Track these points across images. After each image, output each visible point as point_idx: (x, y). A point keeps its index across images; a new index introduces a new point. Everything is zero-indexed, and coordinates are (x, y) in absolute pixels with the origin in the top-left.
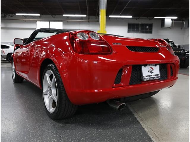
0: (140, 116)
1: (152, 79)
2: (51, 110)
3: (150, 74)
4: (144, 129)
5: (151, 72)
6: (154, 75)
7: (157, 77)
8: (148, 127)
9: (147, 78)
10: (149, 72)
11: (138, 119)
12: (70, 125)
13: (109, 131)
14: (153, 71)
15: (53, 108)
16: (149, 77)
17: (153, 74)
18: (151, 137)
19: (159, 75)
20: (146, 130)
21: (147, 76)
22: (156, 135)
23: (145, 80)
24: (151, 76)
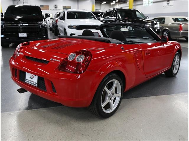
1: (30, 83)
6: (33, 82)
7: (34, 84)
10: (30, 78)
14: (33, 78)
16: (30, 81)
17: (32, 80)
21: (28, 80)
24: (31, 81)
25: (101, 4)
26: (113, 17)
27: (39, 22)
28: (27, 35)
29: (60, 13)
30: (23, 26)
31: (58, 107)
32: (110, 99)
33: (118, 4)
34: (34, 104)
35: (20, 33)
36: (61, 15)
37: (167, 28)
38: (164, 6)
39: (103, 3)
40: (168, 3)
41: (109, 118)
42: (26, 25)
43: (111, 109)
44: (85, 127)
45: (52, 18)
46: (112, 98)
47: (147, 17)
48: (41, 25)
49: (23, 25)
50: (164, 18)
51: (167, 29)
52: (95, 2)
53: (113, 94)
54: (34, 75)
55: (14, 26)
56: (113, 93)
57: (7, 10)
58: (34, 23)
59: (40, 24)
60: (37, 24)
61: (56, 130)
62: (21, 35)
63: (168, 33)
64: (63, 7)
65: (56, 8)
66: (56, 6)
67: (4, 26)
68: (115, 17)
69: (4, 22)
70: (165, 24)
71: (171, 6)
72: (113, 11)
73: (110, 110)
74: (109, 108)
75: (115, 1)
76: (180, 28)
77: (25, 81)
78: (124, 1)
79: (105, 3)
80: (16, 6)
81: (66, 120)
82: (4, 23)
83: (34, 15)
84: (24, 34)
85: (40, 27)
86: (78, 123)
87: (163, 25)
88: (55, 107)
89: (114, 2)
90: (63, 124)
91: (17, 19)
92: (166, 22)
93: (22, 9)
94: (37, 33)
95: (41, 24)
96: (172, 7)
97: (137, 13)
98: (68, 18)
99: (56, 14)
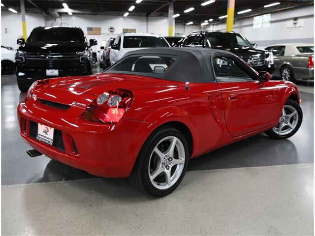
1: (43, 141)
3: (44, 134)
5: (46, 133)
6: (48, 138)
7: (49, 142)
10: (44, 132)
14: (48, 133)
16: (43, 138)
17: (47, 136)
19: (52, 140)
21: (42, 136)
24: (45, 137)
25: (185, 25)
26: (198, 44)
27: (79, 53)
28: (59, 72)
29: (114, 39)
30: (54, 59)
31: (88, 180)
32: (166, 167)
33: (213, 25)
34: (52, 174)
35: (49, 69)
36: (116, 42)
37: (288, 63)
38: (288, 28)
39: (187, 24)
40: (295, 23)
41: (165, 197)
42: (57, 58)
43: (167, 183)
44: (124, 210)
45: (102, 48)
46: (169, 165)
47: (254, 45)
48: (81, 57)
49: (54, 56)
50: (284, 47)
51: (288, 65)
52: (176, 22)
53: (170, 159)
54: (49, 128)
55: (40, 59)
56: (172, 158)
57: (31, 33)
58: (70, 53)
59: (80, 55)
60: (76, 56)
61: (79, 212)
62: (49, 72)
63: (289, 70)
64: (123, 30)
65: (111, 31)
66: (111, 28)
67: (25, 59)
68: (200, 44)
69: (25, 52)
70: (286, 56)
71: (300, 27)
72: (198, 35)
73: (166, 185)
74: (165, 182)
75: (208, 20)
76: (309, 63)
77: (37, 138)
78: (223, 21)
79: (191, 23)
80: (46, 28)
81: (96, 199)
82: (25, 54)
83: (72, 41)
84: (54, 70)
85: (79, 60)
86: (114, 204)
87: (282, 58)
88: (83, 180)
89: (206, 21)
90: (91, 204)
91: (46, 48)
92: (287, 53)
93: (55, 33)
94: (76, 69)
95: (82, 55)
96: (301, 29)
97: (238, 38)
98: (124, 47)
99: (109, 41)
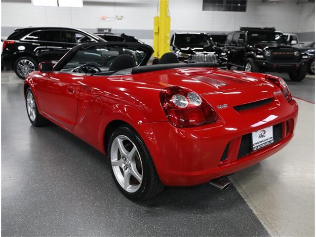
0: (243, 191)
1: (263, 145)
2: (128, 188)
4: (252, 211)
5: (263, 136)
6: (266, 140)
8: (256, 208)
9: (258, 146)
10: (260, 137)
11: (241, 195)
12: (158, 208)
13: (210, 216)
14: (265, 135)
15: (131, 186)
18: (262, 223)
19: (271, 138)
20: (255, 212)
22: (268, 219)
23: (255, 149)
24: (263, 141)
54: (265, 129)
